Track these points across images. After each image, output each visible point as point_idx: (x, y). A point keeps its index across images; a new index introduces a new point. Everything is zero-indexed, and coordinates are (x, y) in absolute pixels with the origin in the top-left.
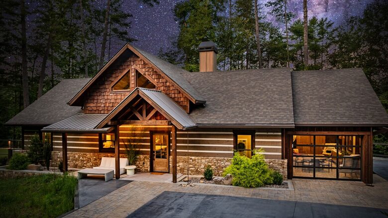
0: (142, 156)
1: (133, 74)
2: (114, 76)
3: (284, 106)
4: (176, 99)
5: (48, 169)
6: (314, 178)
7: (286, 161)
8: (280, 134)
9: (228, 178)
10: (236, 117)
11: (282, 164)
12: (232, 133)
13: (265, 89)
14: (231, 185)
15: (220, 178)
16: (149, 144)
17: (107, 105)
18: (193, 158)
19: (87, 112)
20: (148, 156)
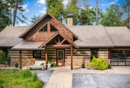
0: (53, 60)
1: (49, 25)
2: (40, 26)
3: (108, 40)
4: (68, 36)
5: (10, 67)
6: (118, 66)
7: (110, 60)
8: (108, 50)
9: (93, 67)
10: (92, 43)
11: (109, 61)
12: (90, 50)
13: (98, 33)
14: (94, 69)
15: (90, 67)
16: (56, 54)
17: (37, 38)
18: (75, 60)
19: (27, 41)
20: (56, 60)
